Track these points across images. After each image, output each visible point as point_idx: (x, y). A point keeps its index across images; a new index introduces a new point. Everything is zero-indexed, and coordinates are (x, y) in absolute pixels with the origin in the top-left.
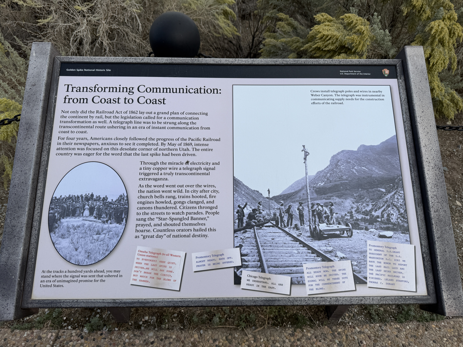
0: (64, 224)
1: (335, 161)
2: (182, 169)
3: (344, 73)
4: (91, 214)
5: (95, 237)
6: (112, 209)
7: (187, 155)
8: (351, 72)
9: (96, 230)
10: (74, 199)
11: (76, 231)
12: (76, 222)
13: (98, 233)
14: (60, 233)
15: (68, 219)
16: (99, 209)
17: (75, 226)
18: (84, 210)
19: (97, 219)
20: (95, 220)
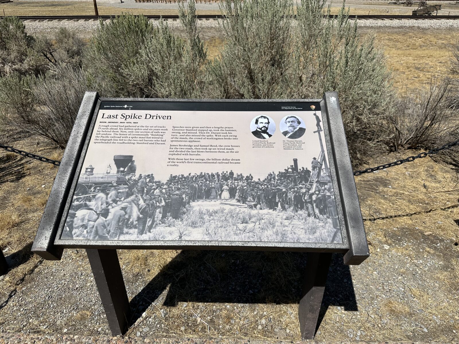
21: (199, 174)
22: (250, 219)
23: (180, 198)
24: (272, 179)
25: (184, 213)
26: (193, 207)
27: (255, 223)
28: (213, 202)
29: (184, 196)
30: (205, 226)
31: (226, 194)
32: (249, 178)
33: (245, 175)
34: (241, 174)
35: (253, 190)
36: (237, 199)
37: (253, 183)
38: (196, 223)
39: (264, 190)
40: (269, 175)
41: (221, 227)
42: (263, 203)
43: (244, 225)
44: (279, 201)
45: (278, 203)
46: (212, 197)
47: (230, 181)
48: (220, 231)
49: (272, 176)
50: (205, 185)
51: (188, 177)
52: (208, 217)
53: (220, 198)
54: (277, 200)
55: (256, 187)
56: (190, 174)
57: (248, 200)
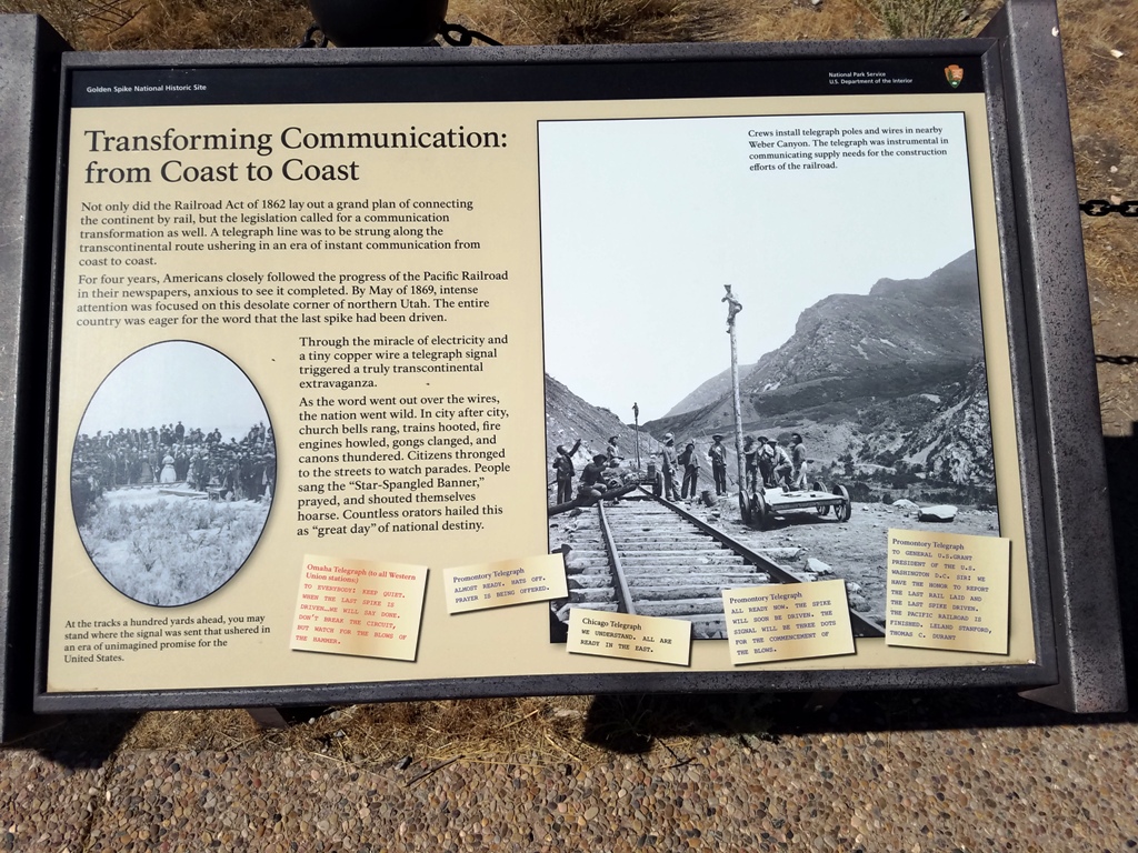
0: (111, 505)
1: (810, 325)
2: (410, 355)
3: (839, 79)
4: (181, 475)
5: (195, 534)
6: (234, 461)
7: (421, 319)
8: (860, 77)
9: (197, 517)
10: (133, 438)
11: (143, 520)
12: (142, 497)
13: (202, 525)
14: (104, 528)
15: (122, 492)
16: (199, 463)
17: (141, 508)
18: (162, 466)
19: (198, 488)
20: (193, 491)
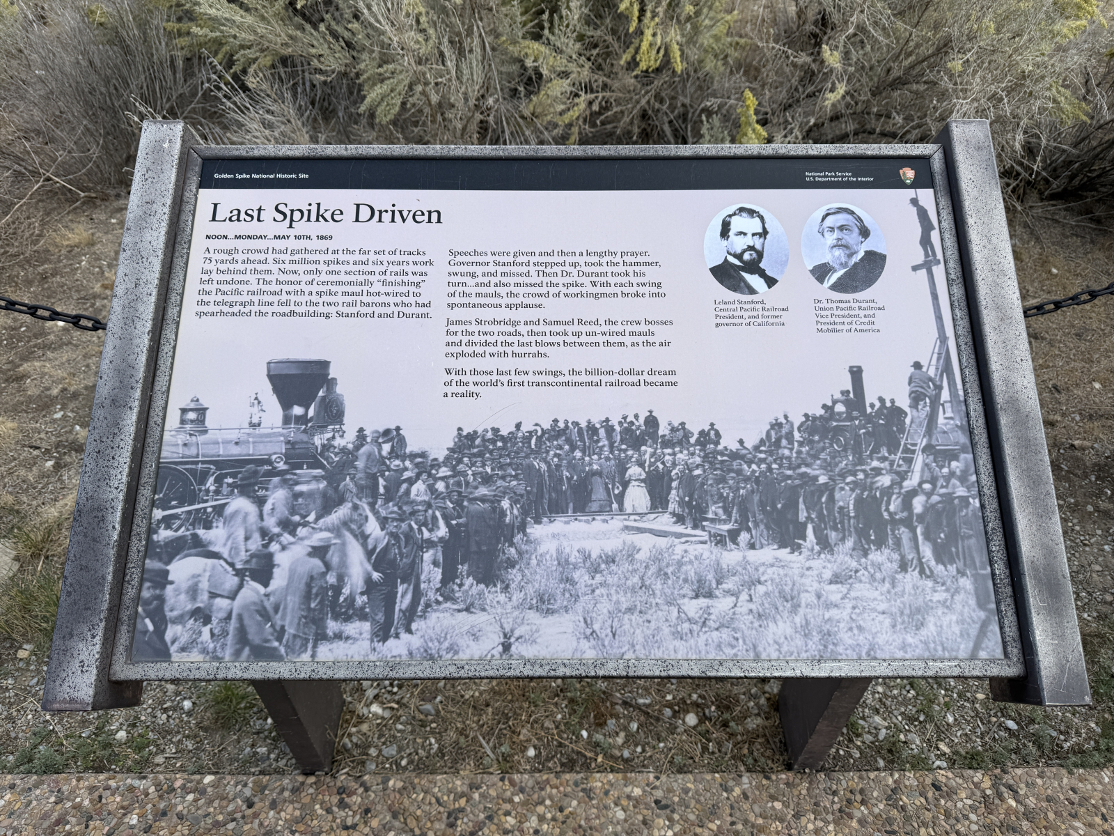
21: (547, 425)
22: (719, 583)
23: (494, 509)
24: (784, 442)
25: (511, 564)
26: (537, 542)
27: (736, 594)
28: (598, 525)
29: (505, 504)
30: (579, 607)
31: (637, 497)
32: (709, 438)
33: (695, 428)
34: (683, 424)
35: (722, 480)
36: (674, 514)
37: (722, 454)
38: (552, 597)
39: (757, 481)
40: (773, 426)
41: (630, 610)
42: (756, 525)
43: (703, 602)
44: (809, 518)
45: (804, 526)
46: (594, 506)
47: (647, 450)
48: (627, 627)
49: (784, 431)
50: (569, 462)
51: (511, 438)
52: (586, 577)
53: (621, 508)
54: (803, 516)
55: (732, 471)
56: (518, 426)
57: (710, 515)
